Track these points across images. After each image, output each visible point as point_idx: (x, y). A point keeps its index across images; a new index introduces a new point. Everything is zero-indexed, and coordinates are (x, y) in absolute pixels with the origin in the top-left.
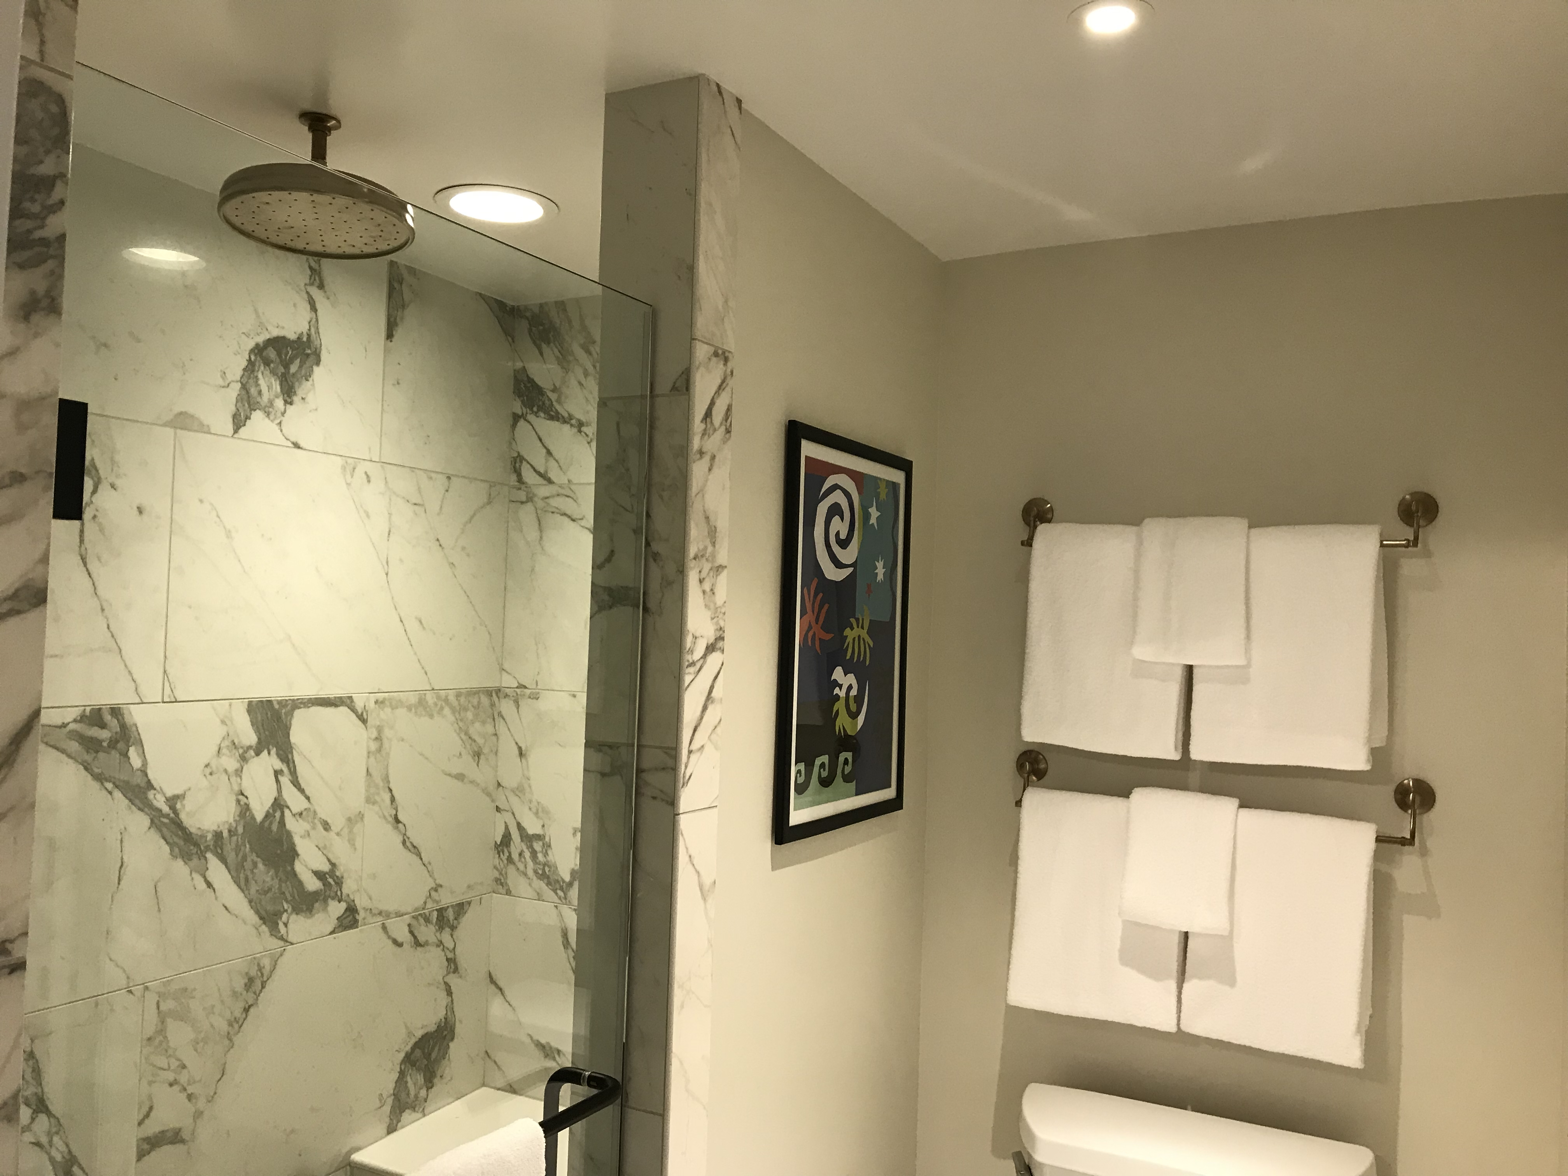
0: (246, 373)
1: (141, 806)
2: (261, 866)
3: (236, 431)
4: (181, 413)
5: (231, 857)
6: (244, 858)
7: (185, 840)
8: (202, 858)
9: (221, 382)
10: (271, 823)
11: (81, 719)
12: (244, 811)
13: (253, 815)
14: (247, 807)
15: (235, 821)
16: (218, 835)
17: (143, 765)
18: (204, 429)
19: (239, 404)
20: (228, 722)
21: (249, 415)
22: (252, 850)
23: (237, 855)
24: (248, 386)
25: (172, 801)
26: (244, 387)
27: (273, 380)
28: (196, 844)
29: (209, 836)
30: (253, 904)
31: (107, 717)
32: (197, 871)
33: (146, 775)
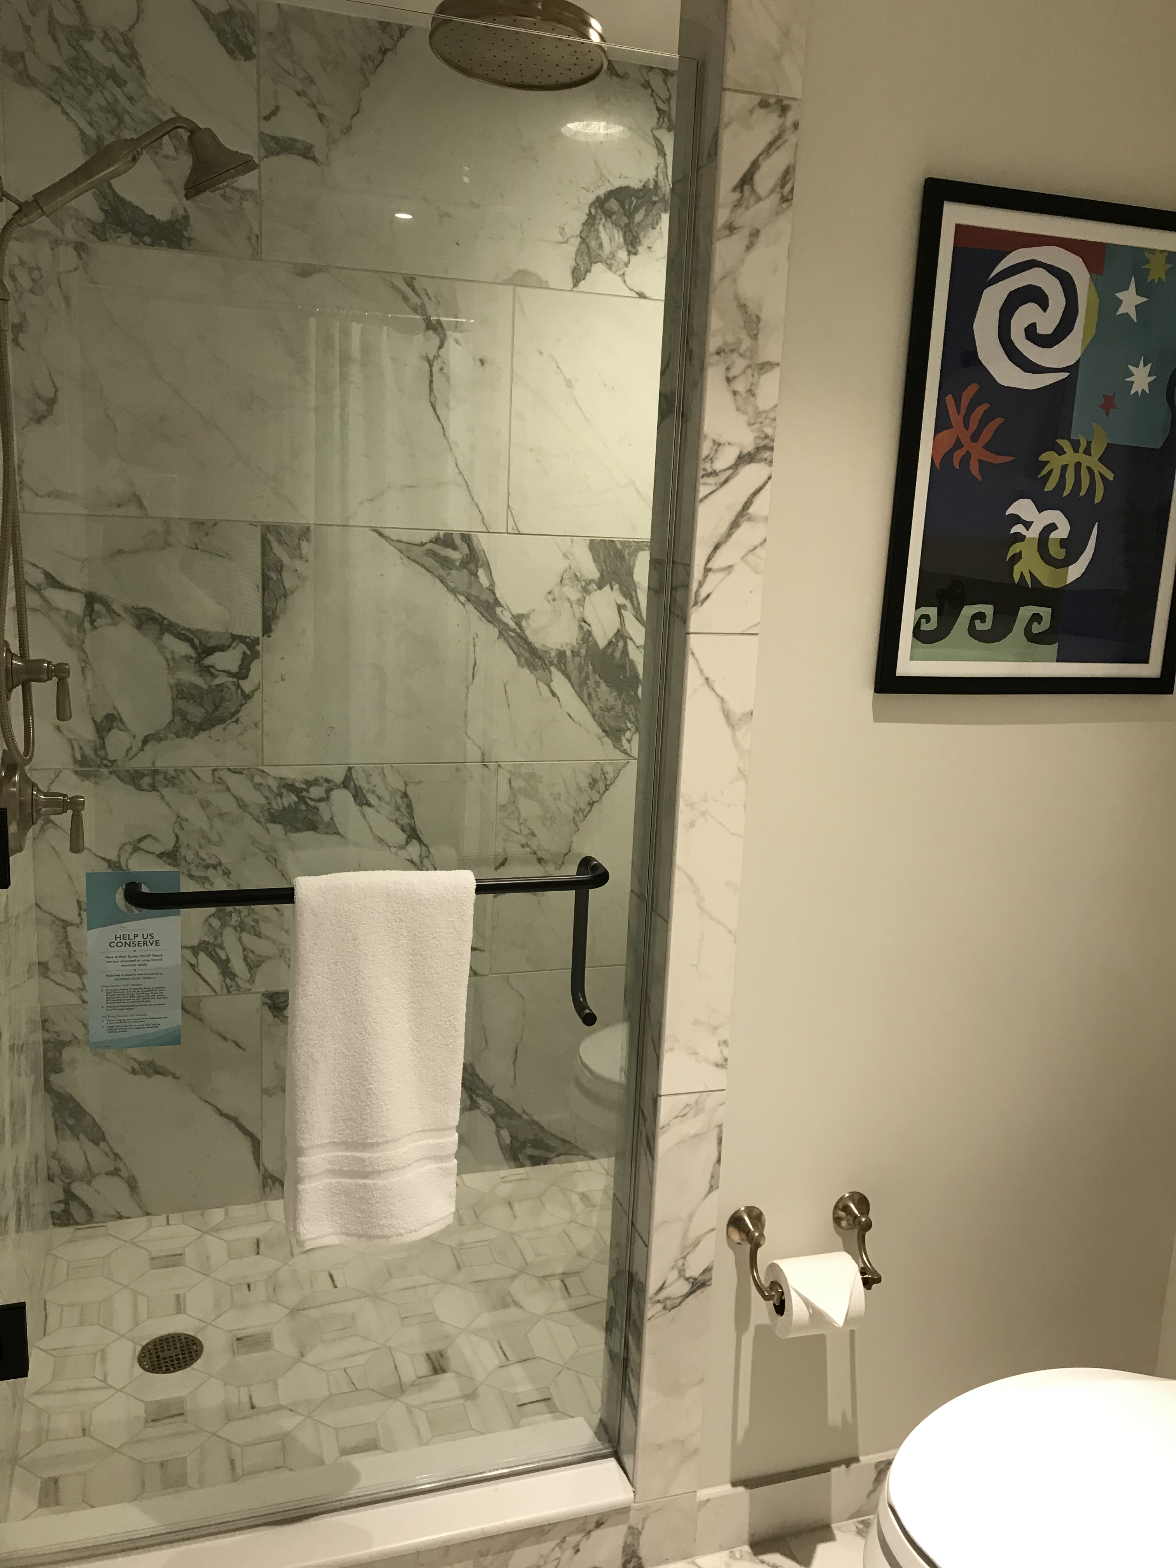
0: (586, 227)
1: (490, 619)
2: (603, 685)
3: (575, 285)
4: (520, 271)
5: (574, 675)
6: (587, 678)
7: (530, 652)
8: (547, 671)
9: (561, 239)
10: (614, 651)
11: (436, 541)
12: (586, 636)
13: (595, 641)
14: (590, 633)
15: (578, 644)
16: (561, 654)
17: (490, 585)
18: (542, 285)
19: (579, 258)
20: (570, 556)
21: (589, 268)
22: (594, 671)
23: (580, 674)
24: (587, 240)
25: (518, 619)
26: (583, 240)
27: (615, 231)
28: (540, 658)
29: (553, 654)
30: (596, 717)
31: (458, 541)
32: (540, 680)
33: (494, 594)
